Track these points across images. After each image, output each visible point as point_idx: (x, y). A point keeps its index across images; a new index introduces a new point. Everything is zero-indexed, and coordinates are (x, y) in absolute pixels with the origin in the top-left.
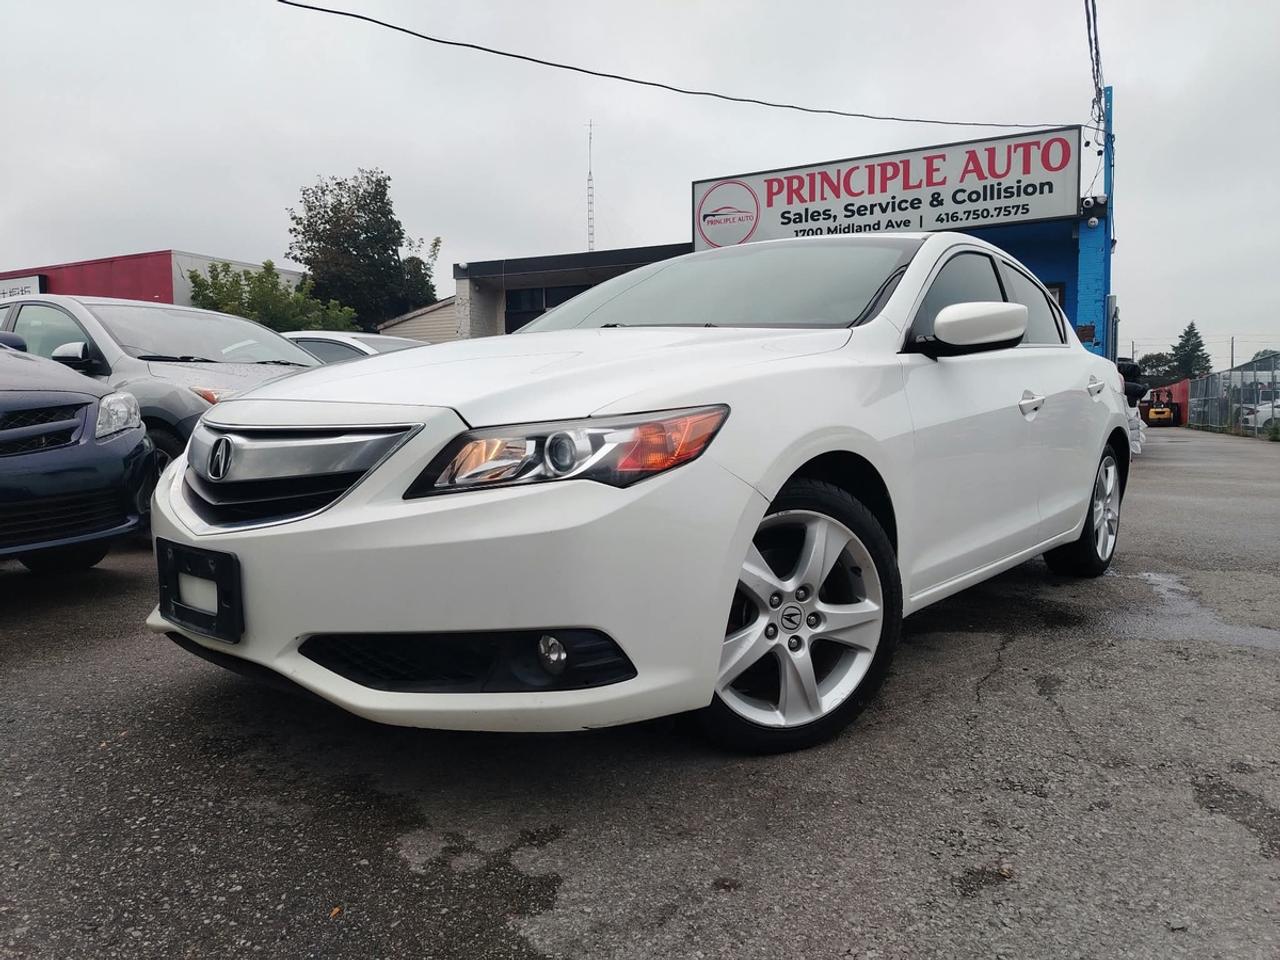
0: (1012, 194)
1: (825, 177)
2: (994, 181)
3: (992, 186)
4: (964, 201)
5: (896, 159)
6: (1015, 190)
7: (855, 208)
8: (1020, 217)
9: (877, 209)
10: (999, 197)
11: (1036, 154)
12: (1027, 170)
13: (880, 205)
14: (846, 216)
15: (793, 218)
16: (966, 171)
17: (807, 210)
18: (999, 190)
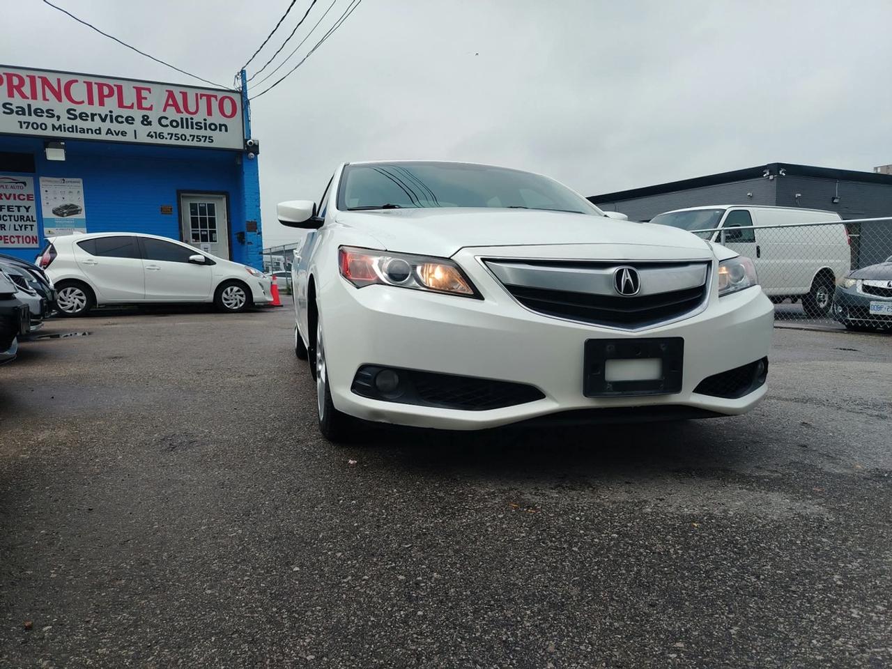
0: (201, 128)
1: (45, 82)
2: (189, 116)
3: (187, 119)
4: (167, 126)
5: (111, 83)
6: (203, 125)
7: (77, 113)
8: (207, 144)
9: (97, 118)
10: (192, 128)
11: (215, 104)
12: (210, 113)
13: (100, 115)
14: (69, 118)
15: (15, 110)
16: (167, 105)
17: (29, 106)
18: (192, 123)
